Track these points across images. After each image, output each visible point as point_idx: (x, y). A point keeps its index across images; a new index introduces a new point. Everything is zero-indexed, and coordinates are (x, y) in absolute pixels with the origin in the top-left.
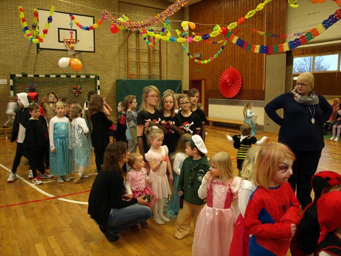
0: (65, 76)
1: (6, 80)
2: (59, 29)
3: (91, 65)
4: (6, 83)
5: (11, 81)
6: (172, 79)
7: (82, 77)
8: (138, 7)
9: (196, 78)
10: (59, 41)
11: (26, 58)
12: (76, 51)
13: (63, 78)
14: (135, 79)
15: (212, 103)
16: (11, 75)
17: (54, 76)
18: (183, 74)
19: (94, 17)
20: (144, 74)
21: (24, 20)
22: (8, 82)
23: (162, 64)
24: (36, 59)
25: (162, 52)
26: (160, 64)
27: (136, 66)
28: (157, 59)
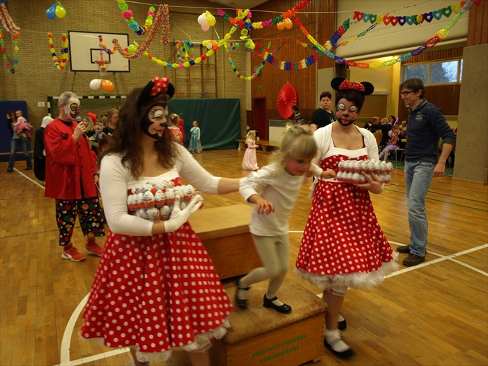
0: (104, 97)
1: (44, 103)
2: (91, 50)
3: (133, 84)
4: (44, 106)
5: (49, 103)
6: (232, 97)
7: (122, 97)
8: (187, 15)
9: (258, 96)
10: (92, 62)
11: (64, 79)
12: (108, 71)
13: (102, 99)
14: (186, 98)
15: (272, 125)
16: (48, 98)
17: (92, 97)
18: (245, 91)
19: (128, 35)
20: (197, 92)
21: (52, 46)
22: (46, 104)
23: (218, 80)
24: (74, 80)
25: (218, 66)
26: (216, 80)
27: (186, 83)
28: (213, 75)
